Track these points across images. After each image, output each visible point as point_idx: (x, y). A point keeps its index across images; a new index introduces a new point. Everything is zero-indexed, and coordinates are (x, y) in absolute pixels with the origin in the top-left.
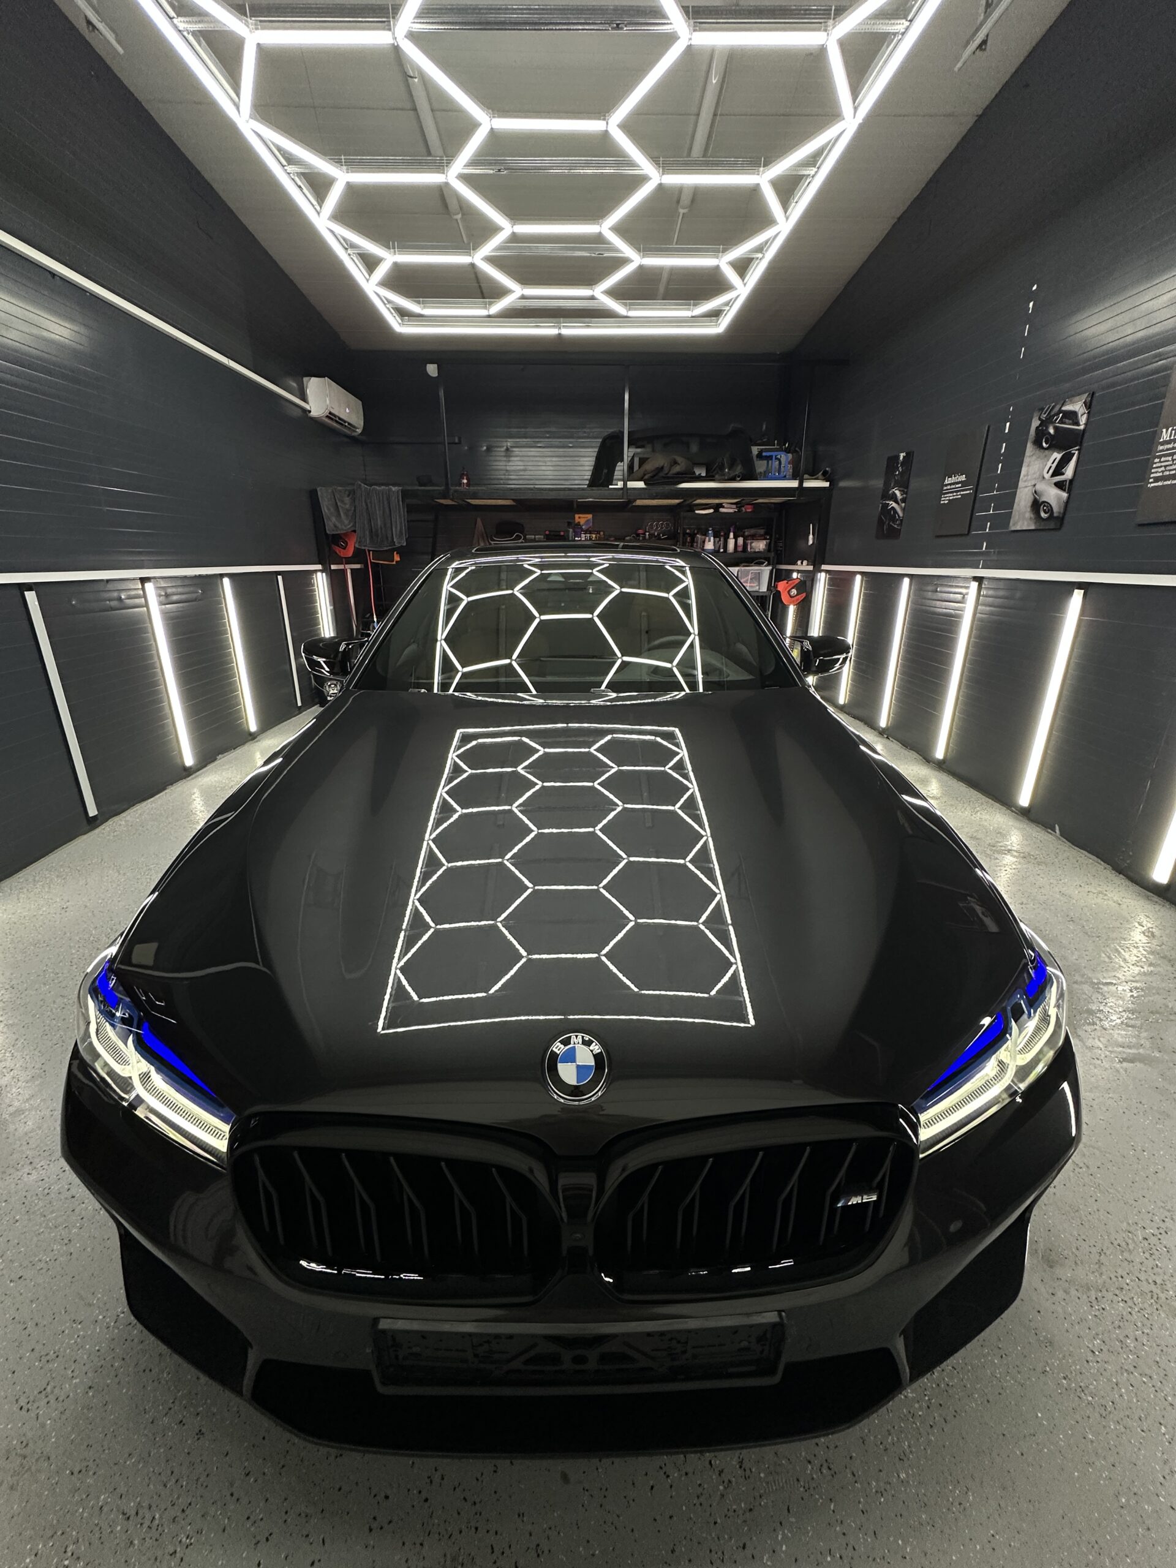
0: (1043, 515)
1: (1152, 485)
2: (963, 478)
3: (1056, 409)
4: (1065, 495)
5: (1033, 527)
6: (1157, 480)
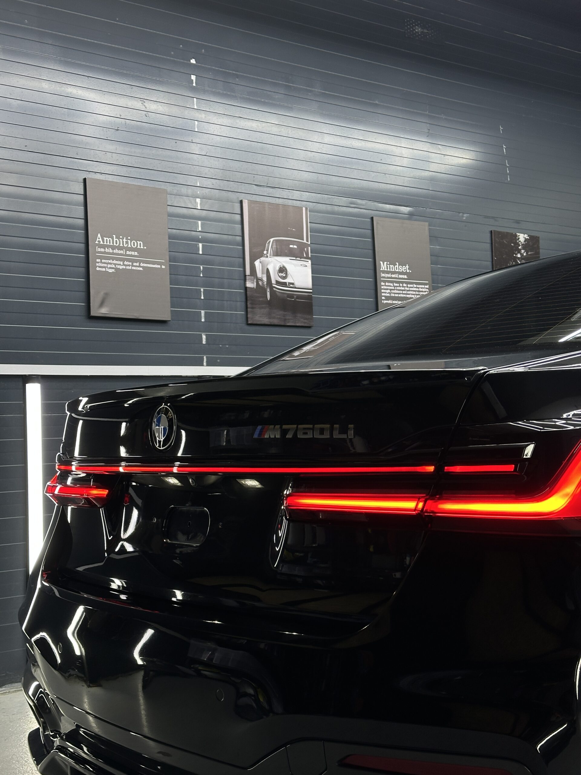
1: (385, 302)
6: (387, 298)
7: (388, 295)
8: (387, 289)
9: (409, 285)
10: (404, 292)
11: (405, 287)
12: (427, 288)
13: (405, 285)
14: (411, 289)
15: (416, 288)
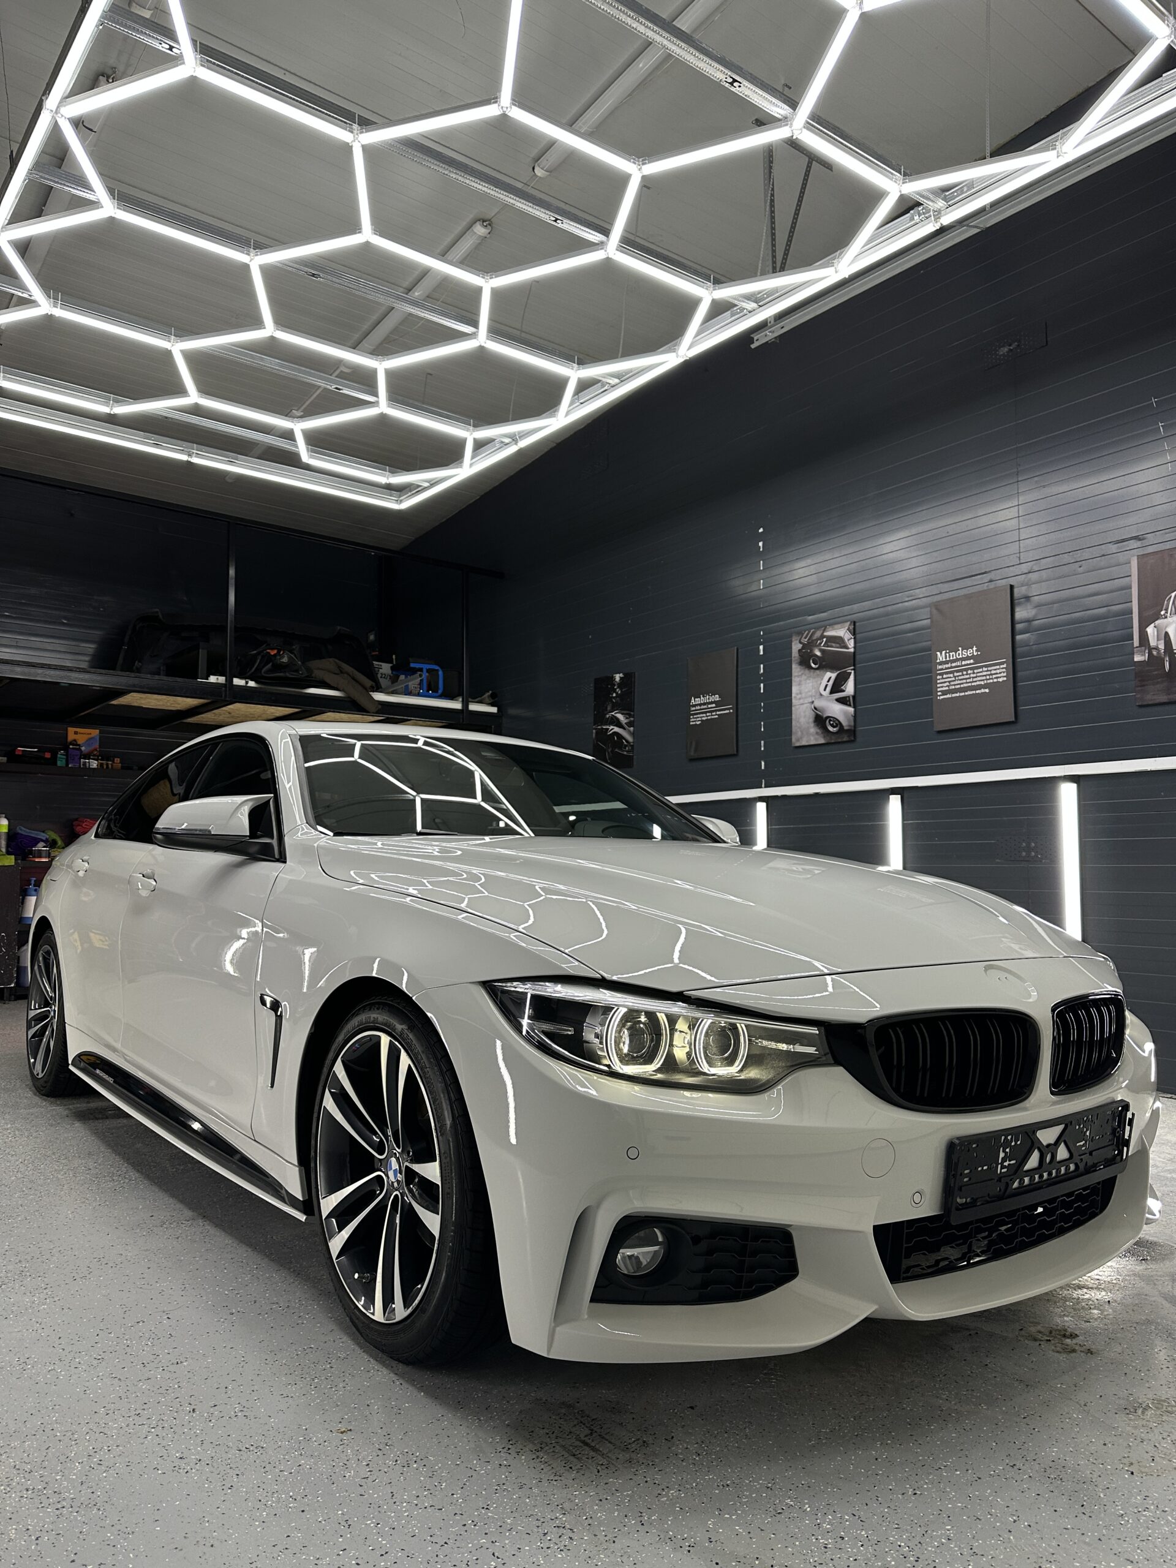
0: (831, 729)
1: (942, 697)
2: (717, 698)
3: (818, 634)
4: (851, 710)
5: (822, 741)
6: (944, 693)
7: (947, 688)
8: (945, 682)
9: (975, 671)
10: (968, 681)
11: (970, 674)
12: (1003, 668)
13: (969, 672)
14: (979, 674)
15: (988, 671)
